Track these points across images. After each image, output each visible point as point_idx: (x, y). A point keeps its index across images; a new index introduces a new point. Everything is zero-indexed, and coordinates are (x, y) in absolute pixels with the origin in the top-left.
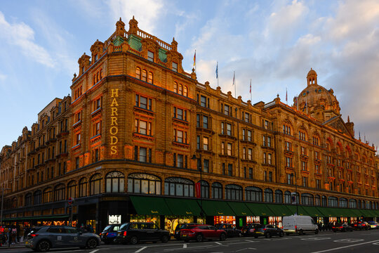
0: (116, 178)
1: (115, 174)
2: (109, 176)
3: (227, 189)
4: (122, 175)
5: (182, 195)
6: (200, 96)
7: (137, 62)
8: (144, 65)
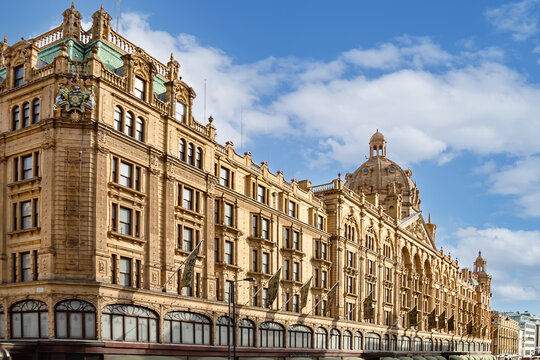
0: (77, 311)
1: (75, 306)
2: (61, 307)
3: (261, 329)
4: (89, 308)
5: (191, 341)
6: (219, 167)
7: (118, 97)
8: (128, 103)
